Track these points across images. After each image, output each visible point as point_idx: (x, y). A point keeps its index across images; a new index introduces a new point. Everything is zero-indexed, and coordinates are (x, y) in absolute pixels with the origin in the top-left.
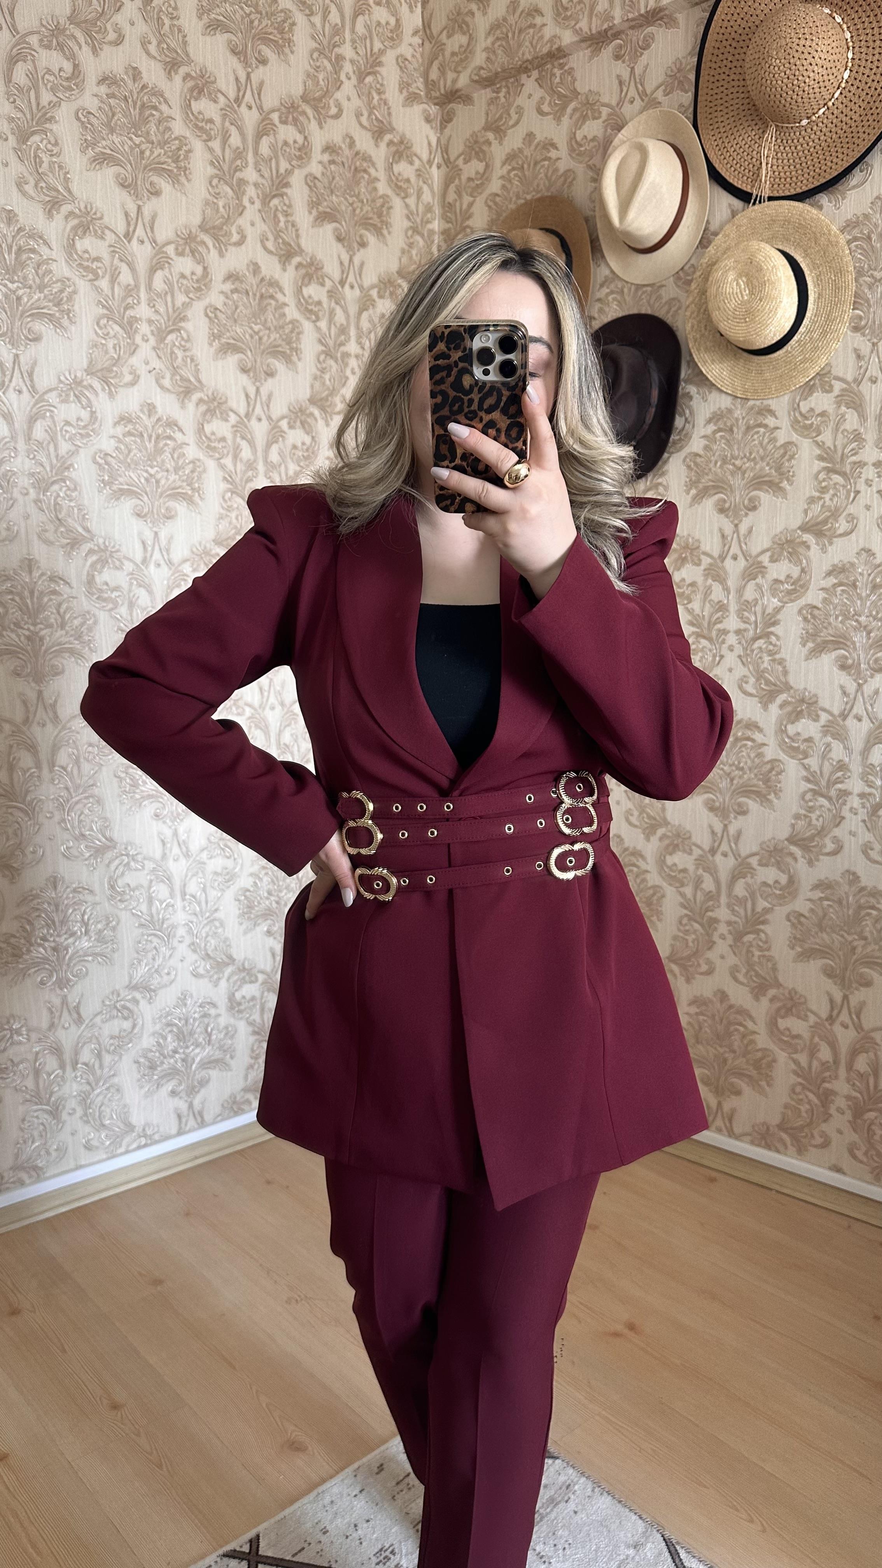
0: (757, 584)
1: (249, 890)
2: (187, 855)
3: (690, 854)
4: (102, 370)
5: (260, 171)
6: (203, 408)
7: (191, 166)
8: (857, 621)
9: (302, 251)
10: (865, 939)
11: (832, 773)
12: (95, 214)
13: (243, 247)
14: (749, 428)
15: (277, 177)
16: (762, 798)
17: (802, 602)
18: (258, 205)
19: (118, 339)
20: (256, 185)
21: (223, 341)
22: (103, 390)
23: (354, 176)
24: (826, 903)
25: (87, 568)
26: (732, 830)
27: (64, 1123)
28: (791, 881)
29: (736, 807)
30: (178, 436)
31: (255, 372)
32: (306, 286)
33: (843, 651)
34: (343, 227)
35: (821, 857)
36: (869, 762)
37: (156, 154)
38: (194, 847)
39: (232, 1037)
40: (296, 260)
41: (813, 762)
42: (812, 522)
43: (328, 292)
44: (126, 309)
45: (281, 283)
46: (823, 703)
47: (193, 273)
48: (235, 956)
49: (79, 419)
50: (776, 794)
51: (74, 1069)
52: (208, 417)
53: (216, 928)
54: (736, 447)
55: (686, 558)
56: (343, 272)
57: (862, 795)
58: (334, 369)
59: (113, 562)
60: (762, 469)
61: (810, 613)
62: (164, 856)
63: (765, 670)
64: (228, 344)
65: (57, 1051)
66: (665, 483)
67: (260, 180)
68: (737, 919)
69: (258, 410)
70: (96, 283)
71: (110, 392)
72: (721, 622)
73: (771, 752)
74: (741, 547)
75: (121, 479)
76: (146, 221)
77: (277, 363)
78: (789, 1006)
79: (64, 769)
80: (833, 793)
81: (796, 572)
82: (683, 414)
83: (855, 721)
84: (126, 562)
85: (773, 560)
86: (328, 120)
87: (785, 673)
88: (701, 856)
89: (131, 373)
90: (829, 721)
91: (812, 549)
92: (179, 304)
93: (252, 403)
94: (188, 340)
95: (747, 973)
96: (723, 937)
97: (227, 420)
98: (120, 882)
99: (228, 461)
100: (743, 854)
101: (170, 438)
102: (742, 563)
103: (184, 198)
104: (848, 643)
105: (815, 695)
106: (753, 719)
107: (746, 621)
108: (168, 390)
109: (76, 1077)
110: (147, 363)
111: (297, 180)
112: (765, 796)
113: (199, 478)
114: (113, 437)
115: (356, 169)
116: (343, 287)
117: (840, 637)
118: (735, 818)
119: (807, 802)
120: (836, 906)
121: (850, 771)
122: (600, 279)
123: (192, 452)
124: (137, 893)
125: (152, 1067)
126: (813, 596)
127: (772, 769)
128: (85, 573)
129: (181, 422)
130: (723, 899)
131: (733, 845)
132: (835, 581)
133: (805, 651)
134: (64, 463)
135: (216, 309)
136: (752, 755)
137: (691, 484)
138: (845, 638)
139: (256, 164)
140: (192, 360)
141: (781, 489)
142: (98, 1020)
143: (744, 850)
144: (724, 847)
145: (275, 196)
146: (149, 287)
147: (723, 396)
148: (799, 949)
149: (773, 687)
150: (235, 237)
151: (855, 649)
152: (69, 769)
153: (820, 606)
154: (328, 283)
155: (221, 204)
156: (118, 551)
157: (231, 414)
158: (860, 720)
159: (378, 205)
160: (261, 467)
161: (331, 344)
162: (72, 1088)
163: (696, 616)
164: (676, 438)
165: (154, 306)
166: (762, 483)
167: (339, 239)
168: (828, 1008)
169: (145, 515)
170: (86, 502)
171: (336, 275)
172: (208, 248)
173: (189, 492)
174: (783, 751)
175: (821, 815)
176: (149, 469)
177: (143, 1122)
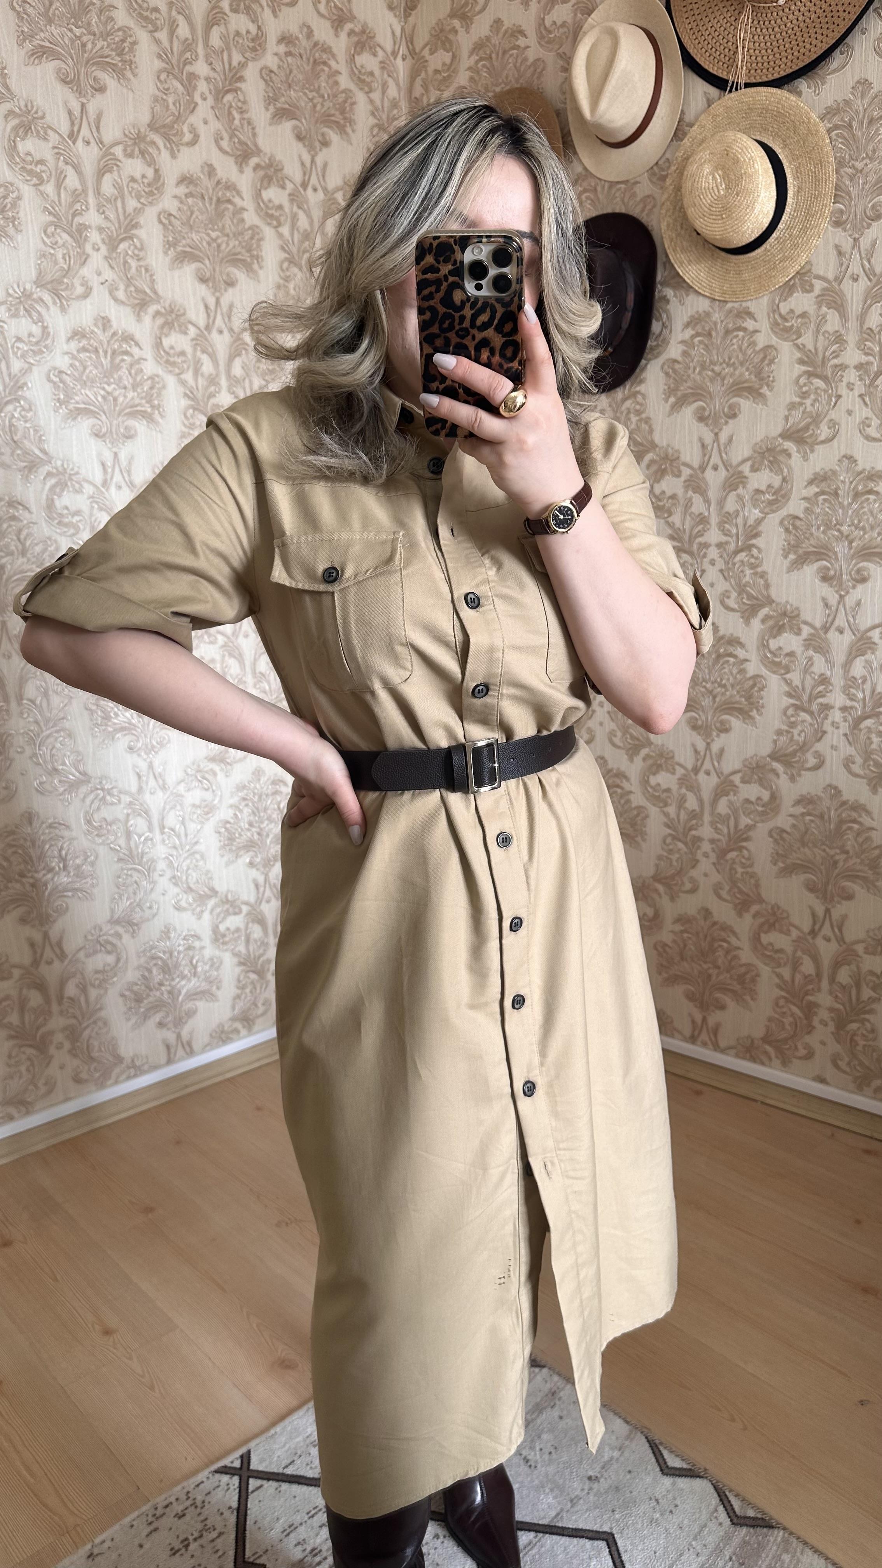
0: (738, 496)
1: (228, 822)
2: (164, 788)
3: (673, 773)
4: (52, 282)
5: (211, 64)
6: (160, 321)
7: (137, 59)
8: (839, 530)
9: (261, 151)
10: (847, 852)
11: (813, 688)
12: (36, 112)
13: (197, 147)
14: (727, 332)
15: (230, 70)
16: (744, 714)
17: (783, 513)
18: (210, 101)
19: (67, 248)
20: (208, 79)
21: (179, 249)
22: (55, 303)
23: (313, 69)
24: (808, 818)
25: (45, 492)
26: (715, 747)
27: (52, 1057)
28: (774, 797)
29: (718, 725)
30: (135, 351)
31: (214, 282)
32: (266, 189)
33: (825, 562)
34: (304, 125)
35: (803, 772)
36: (851, 674)
37: (99, 46)
38: (171, 779)
39: (218, 969)
40: (254, 161)
41: (795, 677)
42: (794, 429)
43: (290, 195)
44: (74, 215)
45: (239, 187)
46: (805, 616)
47: (143, 176)
48: (217, 888)
49: (30, 335)
50: (758, 710)
51: (60, 1003)
52: (165, 331)
53: (197, 861)
54: (714, 352)
55: (665, 469)
56: (305, 174)
57: (844, 709)
58: (298, 278)
59: (73, 486)
60: (741, 375)
61: (791, 524)
62: (140, 789)
63: (747, 584)
64: (185, 252)
65: (41, 986)
66: (643, 391)
67: (212, 74)
68: (721, 837)
69: (219, 322)
70: (41, 188)
71: (62, 305)
72: (702, 535)
73: (753, 667)
74: (721, 457)
75: (77, 398)
76: (91, 120)
77: (236, 271)
78: (771, 921)
79: (33, 702)
80: (815, 707)
81: (777, 481)
82: (659, 319)
83: (837, 633)
84: (86, 485)
85: (754, 469)
86: (283, 7)
87: (767, 586)
88: (685, 775)
89: (82, 285)
90: (811, 634)
91: (793, 458)
92: (130, 209)
93: (212, 314)
94: (141, 249)
95: (730, 891)
96: (706, 855)
97: (186, 333)
98: (97, 817)
99: (188, 377)
100: (726, 771)
101: (126, 353)
102: (723, 473)
103: (131, 94)
104: (830, 554)
105: (797, 609)
106: (735, 635)
107: (727, 533)
108: (123, 303)
109: (62, 1012)
110: (99, 274)
111: (251, 72)
112: (747, 713)
113: (159, 395)
114: (67, 353)
115: (315, 61)
116: (305, 190)
117: (822, 547)
118: (718, 736)
119: (789, 717)
120: (818, 821)
121: (831, 684)
123: (150, 367)
124: (114, 827)
125: (139, 1000)
126: (795, 506)
127: (754, 685)
128: (44, 497)
129: (137, 336)
130: (707, 818)
131: (716, 764)
132: (817, 490)
133: (787, 563)
134: (17, 381)
135: (170, 215)
136: (735, 671)
137: (670, 392)
138: (827, 548)
139: (207, 56)
140: (147, 270)
141: (761, 396)
142: (81, 955)
143: (727, 767)
144: (707, 765)
145: (228, 92)
146: (98, 192)
147: (701, 298)
148: (782, 865)
149: (755, 602)
150: (188, 137)
151: (837, 559)
152: (38, 702)
153: (802, 516)
154: (290, 186)
155: (171, 100)
156: (77, 473)
157: (190, 326)
158: (841, 632)
159: (341, 100)
160: (224, 382)
161: (294, 250)
162: (57, 1022)
163: (677, 531)
164: (655, 343)
165: (104, 212)
166: (742, 389)
167: (300, 138)
168: (811, 922)
169: (104, 435)
170: (42, 423)
171: (298, 177)
172: (158, 149)
173: (149, 410)
174: (766, 666)
175: (803, 731)
176: (106, 386)
177: (131, 1054)
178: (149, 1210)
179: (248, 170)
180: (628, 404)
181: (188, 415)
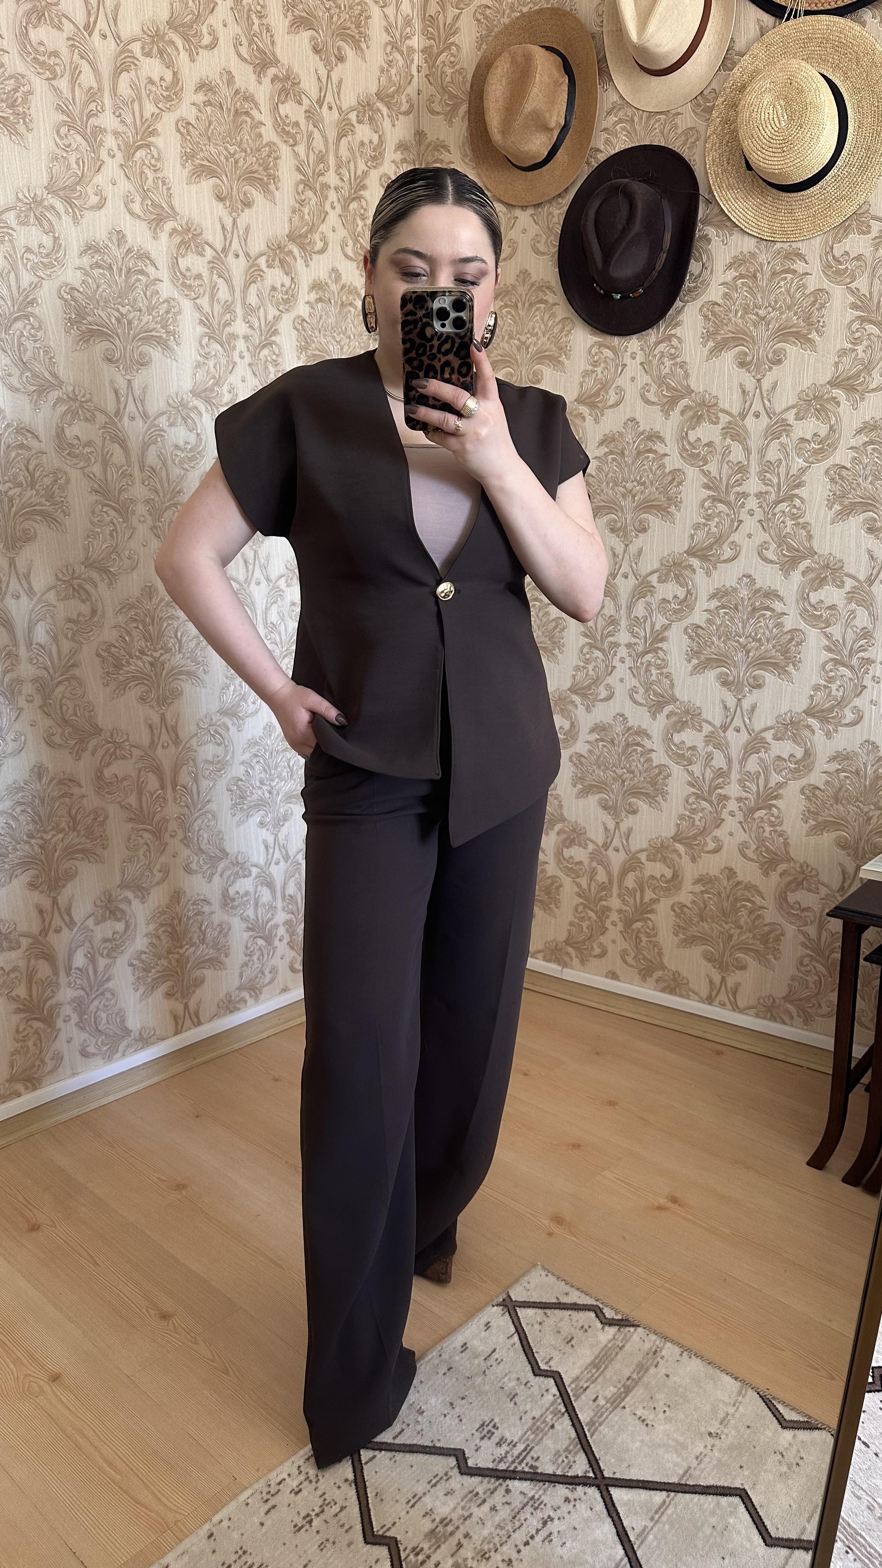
0: (781, 444)
3: (700, 731)
4: (65, 188)
6: (177, 239)
9: (279, 61)
11: (854, 642)
13: (216, 49)
14: (774, 274)
16: (780, 669)
17: (829, 462)
19: (81, 153)
21: (197, 161)
22: (67, 212)
24: (843, 775)
25: (57, 421)
26: (746, 704)
27: (59, 1030)
28: (807, 753)
29: (751, 680)
30: (151, 270)
31: (231, 201)
32: (283, 103)
33: (871, 514)
34: (320, 36)
35: (840, 728)
38: (184, 734)
39: (229, 934)
40: (272, 71)
41: (836, 631)
42: (844, 376)
43: (306, 112)
44: (90, 115)
45: (257, 98)
46: (846, 569)
47: (162, 79)
48: (228, 850)
49: (40, 246)
50: (794, 666)
51: (68, 974)
52: (181, 250)
53: (209, 820)
54: (759, 295)
55: (701, 415)
56: (321, 90)
58: (313, 202)
59: (87, 415)
60: (788, 320)
61: (838, 474)
62: (153, 745)
63: (787, 535)
64: (202, 165)
65: (49, 957)
66: (678, 335)
68: (750, 796)
69: (235, 245)
70: (54, 83)
71: (75, 215)
72: (740, 484)
73: (789, 623)
74: (764, 404)
75: (89, 319)
76: (109, 11)
77: (253, 191)
78: (800, 879)
79: (44, 648)
80: (855, 661)
82: (699, 259)
84: (97, 414)
85: (799, 417)
87: (810, 537)
88: (712, 732)
89: (96, 194)
90: (854, 587)
91: (842, 405)
92: (147, 115)
93: (229, 236)
94: (158, 159)
95: (757, 849)
96: (732, 814)
97: (202, 255)
98: (107, 773)
99: (204, 302)
100: (757, 729)
101: (142, 272)
102: (764, 421)
104: (878, 505)
105: (840, 560)
106: (773, 587)
107: (767, 483)
108: (139, 217)
109: (70, 983)
110: (114, 183)
112: (783, 668)
113: (175, 320)
114: (80, 268)
116: (320, 108)
117: (869, 498)
118: (750, 692)
119: (827, 672)
120: (854, 778)
121: (874, 639)
122: (607, 106)
123: (166, 289)
124: (125, 784)
125: (147, 969)
126: (842, 456)
127: (792, 639)
128: (54, 425)
129: (153, 256)
130: (735, 776)
131: (747, 720)
132: (866, 439)
133: (831, 514)
134: (27, 296)
135: (189, 123)
136: (771, 626)
137: (709, 335)
138: (874, 499)
140: (164, 183)
141: (809, 341)
142: (90, 922)
143: (759, 723)
144: (737, 722)
146: (114, 92)
147: (746, 238)
148: (813, 823)
149: (796, 554)
150: (207, 40)
152: (49, 648)
153: (849, 466)
154: (306, 101)
156: (89, 401)
157: (206, 247)
159: (357, 12)
160: (239, 311)
161: (310, 173)
162: (66, 994)
163: (712, 479)
164: (692, 285)
165: (120, 116)
166: (787, 334)
167: (316, 50)
168: (841, 878)
169: (118, 360)
170: (52, 343)
171: (314, 94)
172: (177, 49)
173: (164, 336)
174: (804, 619)
175: (840, 687)
176: (120, 307)
177: (139, 1026)
178: (181, 1187)
179: (266, 81)
180: (662, 347)
181: (204, 343)
